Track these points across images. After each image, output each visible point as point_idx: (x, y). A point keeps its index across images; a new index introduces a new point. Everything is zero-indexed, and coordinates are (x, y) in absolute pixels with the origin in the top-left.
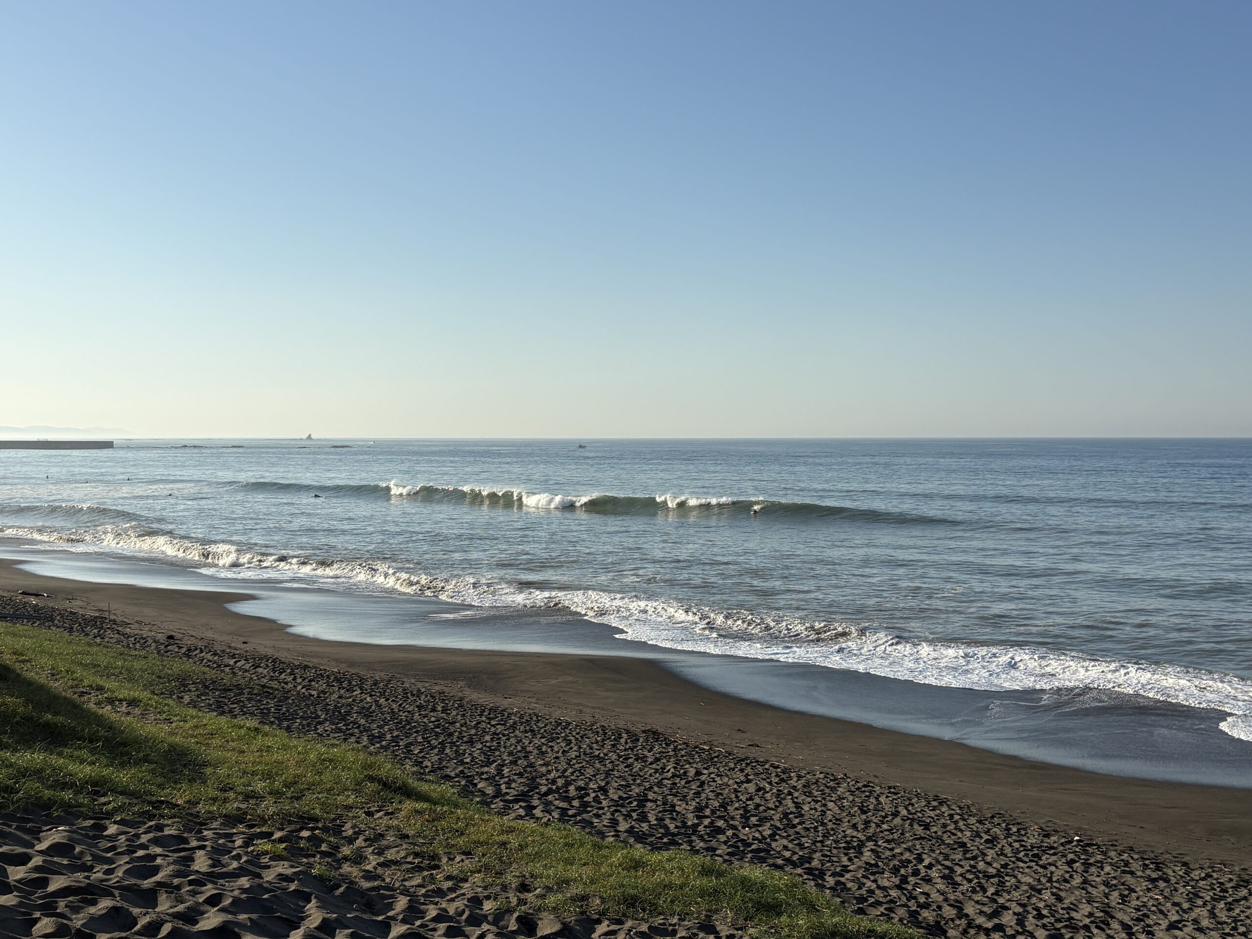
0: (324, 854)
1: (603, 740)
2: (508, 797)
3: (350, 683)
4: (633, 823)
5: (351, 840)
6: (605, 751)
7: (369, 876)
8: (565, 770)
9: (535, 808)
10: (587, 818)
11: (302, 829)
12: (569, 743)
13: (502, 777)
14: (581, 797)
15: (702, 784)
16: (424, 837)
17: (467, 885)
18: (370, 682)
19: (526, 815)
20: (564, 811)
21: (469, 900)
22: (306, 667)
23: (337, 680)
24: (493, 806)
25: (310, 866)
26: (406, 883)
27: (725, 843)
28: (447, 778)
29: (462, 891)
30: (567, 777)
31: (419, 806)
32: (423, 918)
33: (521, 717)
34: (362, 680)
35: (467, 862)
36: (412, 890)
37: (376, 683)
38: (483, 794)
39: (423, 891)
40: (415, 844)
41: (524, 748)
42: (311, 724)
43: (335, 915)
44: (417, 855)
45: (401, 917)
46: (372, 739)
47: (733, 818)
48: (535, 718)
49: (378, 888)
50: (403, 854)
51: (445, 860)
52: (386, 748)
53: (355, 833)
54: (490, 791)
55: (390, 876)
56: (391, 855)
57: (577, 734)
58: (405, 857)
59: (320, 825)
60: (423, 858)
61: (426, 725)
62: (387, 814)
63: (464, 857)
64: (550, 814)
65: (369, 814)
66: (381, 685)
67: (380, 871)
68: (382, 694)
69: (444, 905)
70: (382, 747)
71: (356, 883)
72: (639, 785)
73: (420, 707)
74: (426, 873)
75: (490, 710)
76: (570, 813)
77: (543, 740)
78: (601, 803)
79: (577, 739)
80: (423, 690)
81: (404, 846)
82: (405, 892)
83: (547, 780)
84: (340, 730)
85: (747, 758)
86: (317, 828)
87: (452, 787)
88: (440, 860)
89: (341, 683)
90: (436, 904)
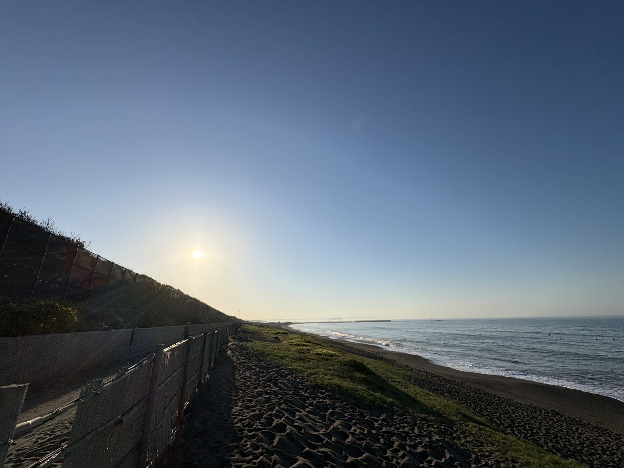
0: (449, 435)
1: (535, 411)
2: (505, 425)
3: (451, 382)
4: (554, 444)
5: (456, 431)
6: (537, 415)
7: (462, 445)
8: (523, 420)
9: (515, 431)
10: (535, 438)
11: (441, 425)
12: (523, 410)
13: (502, 418)
14: (531, 430)
15: (580, 434)
16: (478, 435)
17: (494, 455)
18: (457, 382)
19: (512, 433)
20: (526, 434)
21: (495, 461)
22: (439, 376)
23: (448, 381)
24: (500, 427)
25: (445, 438)
26: (474, 450)
27: (597, 460)
28: (484, 415)
29: (492, 457)
30: (524, 422)
31: (475, 424)
32: (481, 463)
33: (504, 399)
34: (455, 382)
35: (492, 447)
36: (476, 453)
37: (458, 383)
38: (496, 423)
39: (479, 454)
40: (475, 437)
41: (507, 410)
42: (442, 393)
43: (453, 456)
44: (476, 441)
45: (473, 461)
46: (460, 400)
47: (597, 450)
48: (509, 400)
49: (465, 449)
50: (472, 439)
51: (485, 445)
52: (464, 403)
53: (457, 429)
54: (498, 422)
55: (469, 447)
56: (468, 439)
57: (525, 407)
58: (472, 441)
59: (447, 425)
60: (478, 442)
61: (475, 398)
62: (465, 425)
63: (491, 445)
64: (521, 434)
65: (461, 424)
66: (460, 384)
67: (465, 443)
68: (461, 387)
69: (487, 461)
70: (463, 402)
71: (459, 446)
72: (553, 430)
73: (472, 392)
74: (480, 448)
75: (494, 395)
76: (528, 435)
77: (513, 408)
78: (539, 434)
79: (525, 409)
80: (472, 387)
81: (472, 437)
82: (474, 453)
83: (517, 422)
84: (450, 396)
85: (597, 427)
86: (446, 426)
87: (485, 418)
88: (484, 444)
89: (449, 382)
90: (484, 459)
